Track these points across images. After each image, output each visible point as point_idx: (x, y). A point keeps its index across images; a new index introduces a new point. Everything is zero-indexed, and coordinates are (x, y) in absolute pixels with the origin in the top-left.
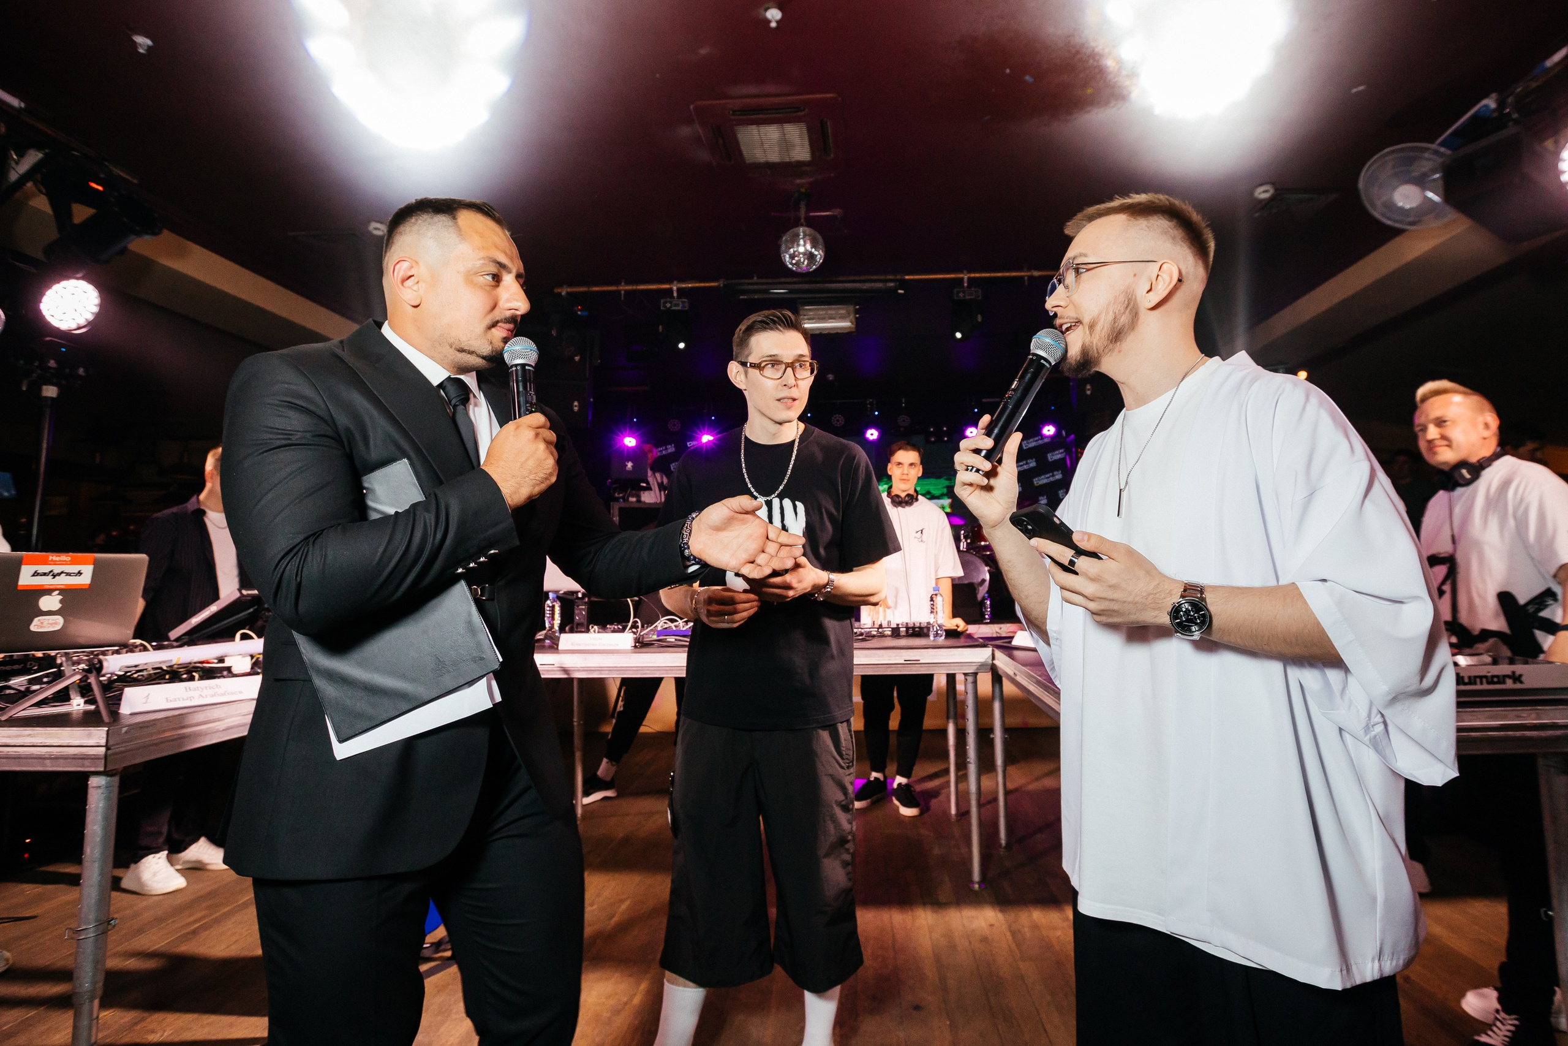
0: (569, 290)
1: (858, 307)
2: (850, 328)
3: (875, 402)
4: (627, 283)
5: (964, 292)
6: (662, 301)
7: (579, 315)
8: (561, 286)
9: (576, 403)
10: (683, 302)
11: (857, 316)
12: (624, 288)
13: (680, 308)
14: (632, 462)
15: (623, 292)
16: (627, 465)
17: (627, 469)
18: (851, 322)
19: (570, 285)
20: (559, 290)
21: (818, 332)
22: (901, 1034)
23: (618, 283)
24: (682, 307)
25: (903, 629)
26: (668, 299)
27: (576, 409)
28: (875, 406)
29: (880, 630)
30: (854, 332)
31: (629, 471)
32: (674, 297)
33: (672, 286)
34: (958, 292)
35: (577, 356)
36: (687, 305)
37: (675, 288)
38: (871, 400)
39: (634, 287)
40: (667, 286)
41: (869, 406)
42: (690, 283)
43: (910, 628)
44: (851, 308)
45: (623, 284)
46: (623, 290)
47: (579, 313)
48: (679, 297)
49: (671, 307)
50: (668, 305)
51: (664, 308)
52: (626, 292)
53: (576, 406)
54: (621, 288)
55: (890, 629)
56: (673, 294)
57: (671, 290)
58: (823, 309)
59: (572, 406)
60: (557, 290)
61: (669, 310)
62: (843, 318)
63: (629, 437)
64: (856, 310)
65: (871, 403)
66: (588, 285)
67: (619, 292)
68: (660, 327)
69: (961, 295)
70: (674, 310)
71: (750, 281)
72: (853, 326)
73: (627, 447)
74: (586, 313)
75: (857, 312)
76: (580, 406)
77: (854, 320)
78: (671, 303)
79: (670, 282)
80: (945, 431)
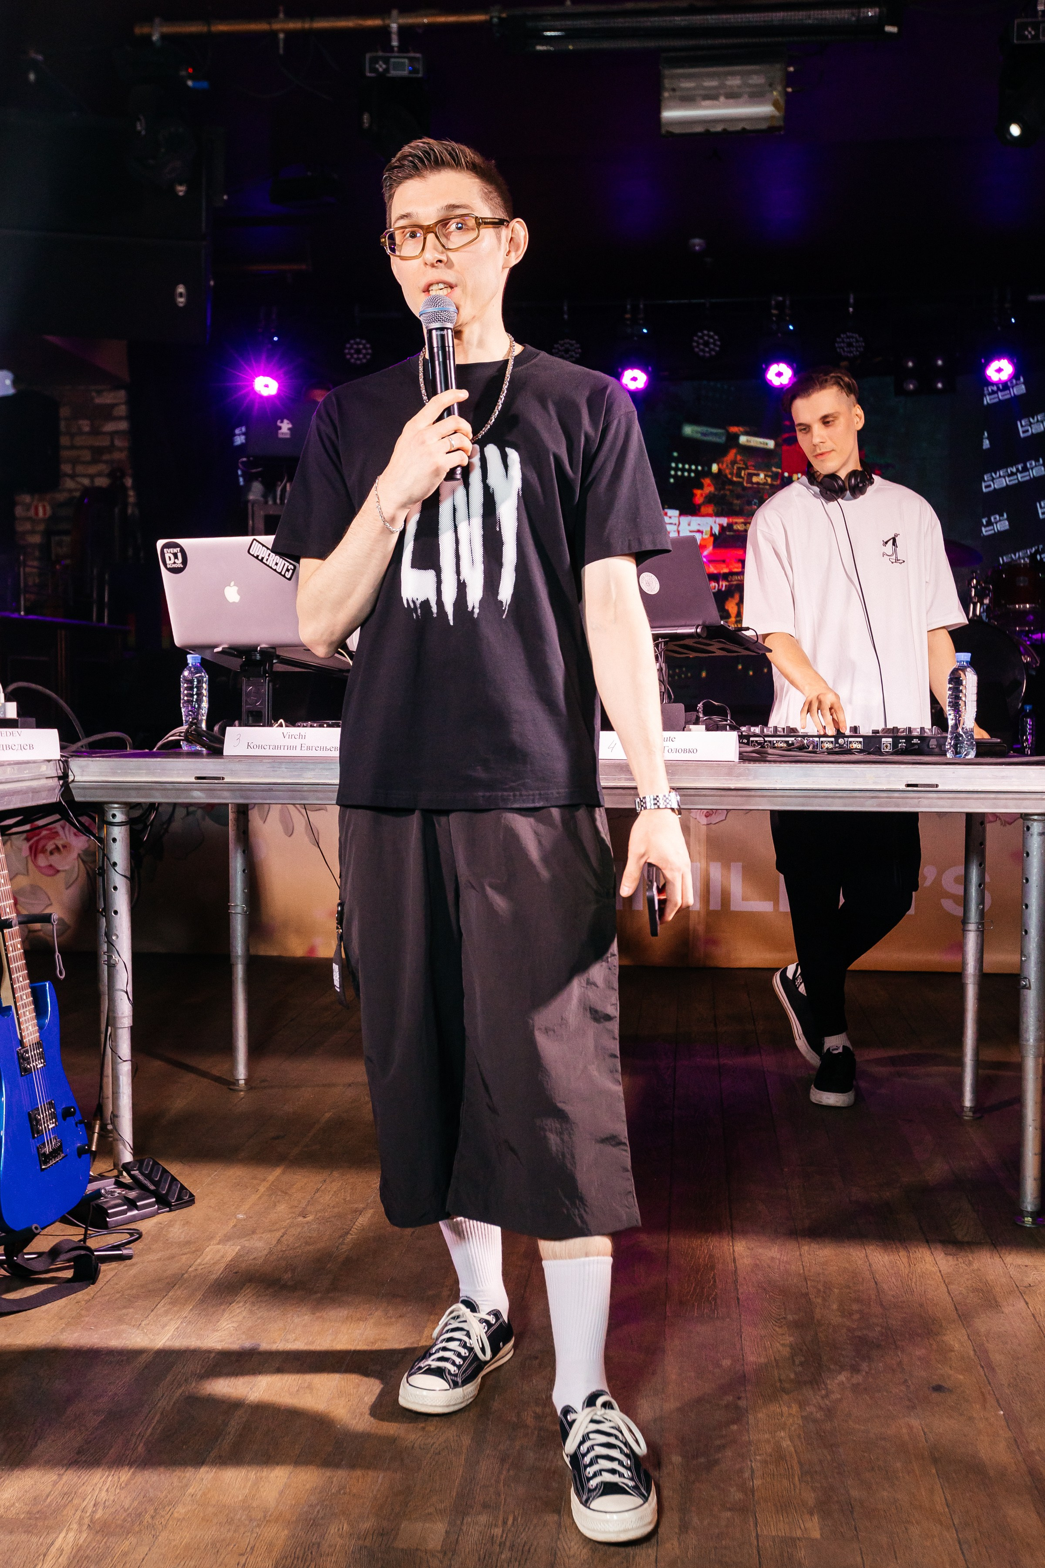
0: (166, 29)
1: (791, 69)
2: (772, 118)
3: (788, 302)
4: (291, 15)
5: (1036, 26)
6: (368, 56)
7: (188, 87)
8: (148, 20)
9: (181, 289)
10: (411, 59)
11: (790, 90)
12: (284, 25)
13: (405, 73)
14: (291, 421)
15: (281, 36)
16: (280, 428)
17: (280, 436)
18: (775, 104)
19: (170, 18)
20: (146, 30)
21: (699, 129)
22: (915, 1423)
23: (272, 15)
24: (410, 72)
25: (887, 741)
26: (380, 54)
27: (181, 301)
28: (788, 311)
29: (841, 741)
30: (778, 128)
31: (285, 440)
32: (391, 49)
33: (387, 22)
34: (1023, 27)
35: (181, 184)
36: (420, 66)
37: (394, 26)
38: (780, 298)
39: (307, 25)
40: (376, 22)
41: (774, 312)
42: (426, 16)
43: (903, 737)
44: (777, 71)
45: (281, 15)
46: (283, 31)
47: (190, 83)
48: (403, 48)
49: (387, 70)
50: (381, 67)
51: (373, 75)
52: (289, 34)
53: (181, 295)
54: (277, 26)
55: (861, 739)
56: (389, 40)
57: (385, 31)
58: (711, 76)
59: (172, 295)
60: (140, 30)
61: (382, 76)
62: (756, 96)
63: (264, 375)
64: (789, 74)
65: (780, 306)
66: (207, 18)
67: (274, 34)
68: (366, 118)
69: (1030, 32)
70: (394, 79)
71: (556, 10)
72: (777, 113)
73: (261, 396)
74: (204, 85)
75: (789, 80)
76: (189, 295)
77: (782, 102)
78: (386, 61)
79: (383, 11)
80: (939, 367)
